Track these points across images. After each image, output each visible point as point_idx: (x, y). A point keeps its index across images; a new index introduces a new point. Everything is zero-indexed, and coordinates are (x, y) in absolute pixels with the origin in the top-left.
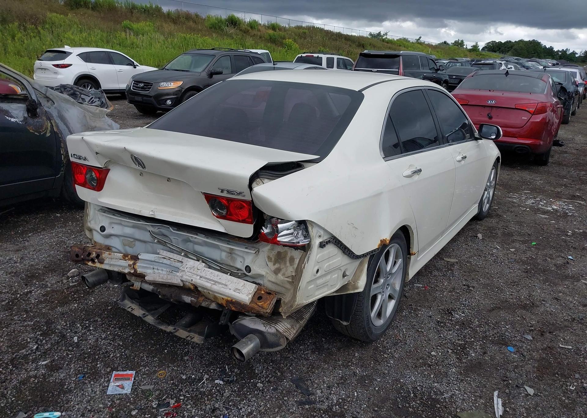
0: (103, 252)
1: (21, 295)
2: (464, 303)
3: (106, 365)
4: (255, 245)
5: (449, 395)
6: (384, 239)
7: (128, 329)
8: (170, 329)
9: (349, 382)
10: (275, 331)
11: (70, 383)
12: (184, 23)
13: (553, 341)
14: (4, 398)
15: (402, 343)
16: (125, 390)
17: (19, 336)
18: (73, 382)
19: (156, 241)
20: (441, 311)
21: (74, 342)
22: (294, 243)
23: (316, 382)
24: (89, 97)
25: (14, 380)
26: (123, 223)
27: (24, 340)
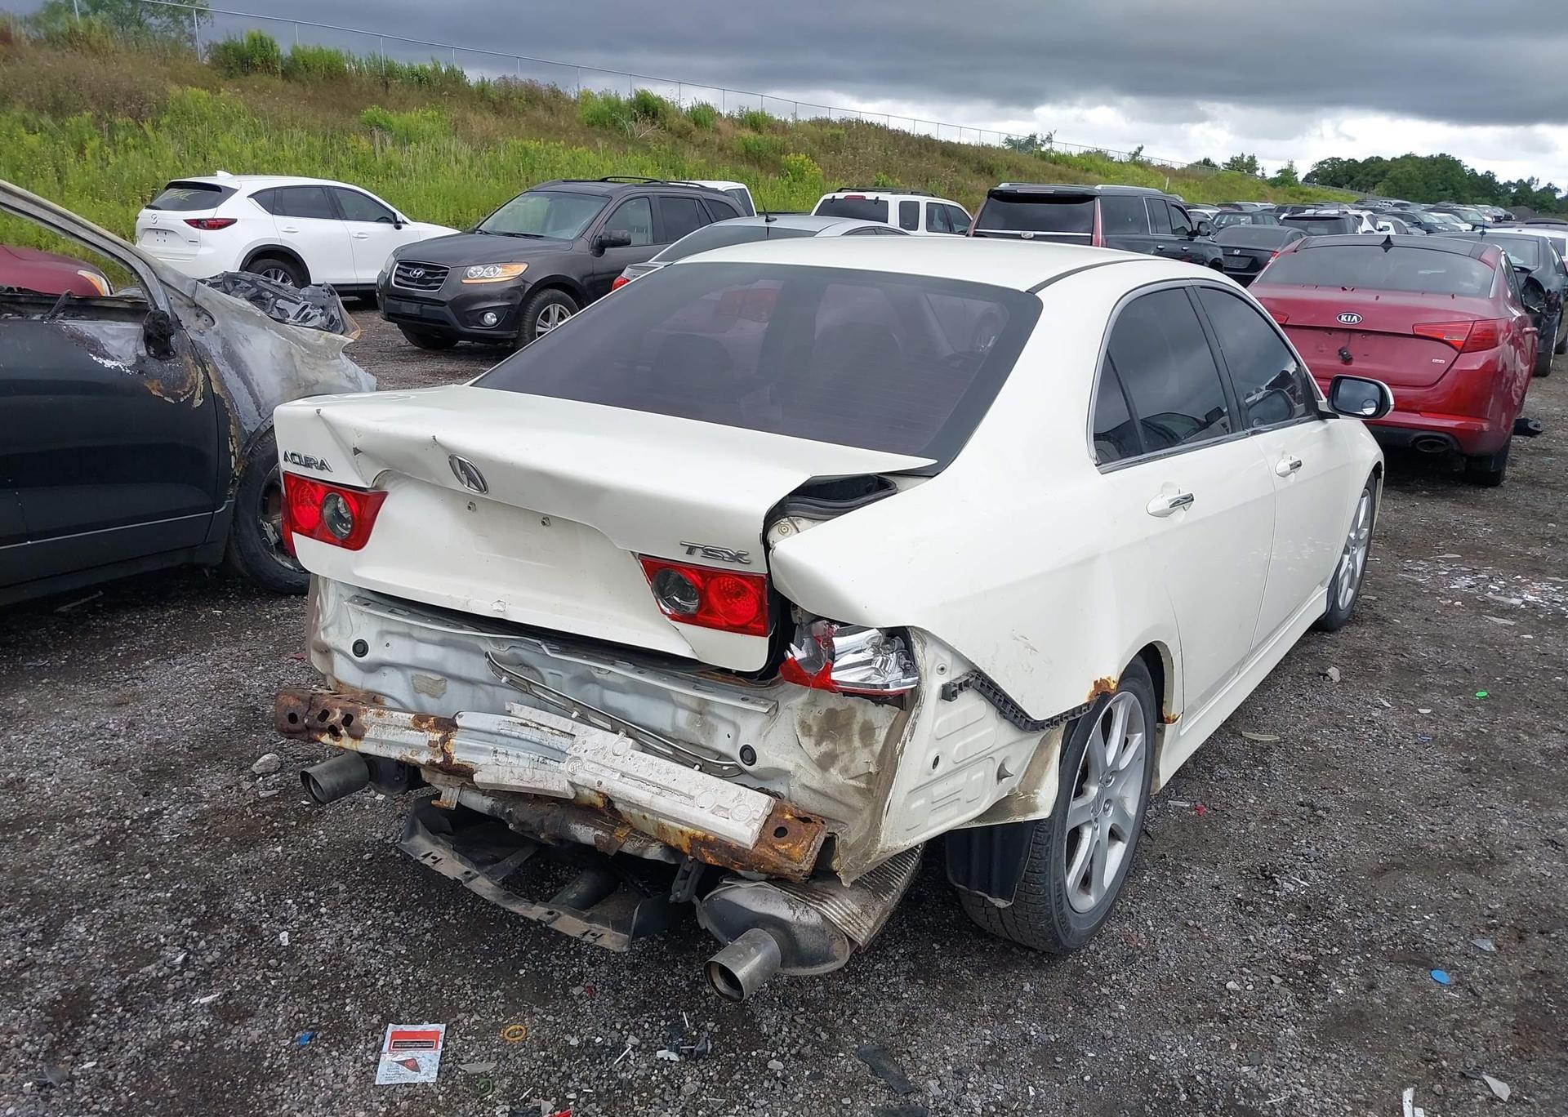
0: (362, 707)
1: (133, 821)
2: (1305, 851)
3: (369, 1009)
4: (765, 692)
5: (1282, 1099)
6: (1105, 678)
7: (419, 914)
8: (537, 912)
9: (1011, 1059)
10: (820, 920)
11: (278, 1053)
12: (523, 113)
13: (1551, 955)
14: (110, 1091)
15: (1147, 958)
16: (423, 1072)
17: (134, 929)
18: (284, 1050)
19: (504, 679)
20: (1244, 872)
21: (280, 945)
22: (875, 686)
23: (925, 1058)
24: (298, 304)
25: (130, 1043)
26: (416, 633)
27: (151, 941)
